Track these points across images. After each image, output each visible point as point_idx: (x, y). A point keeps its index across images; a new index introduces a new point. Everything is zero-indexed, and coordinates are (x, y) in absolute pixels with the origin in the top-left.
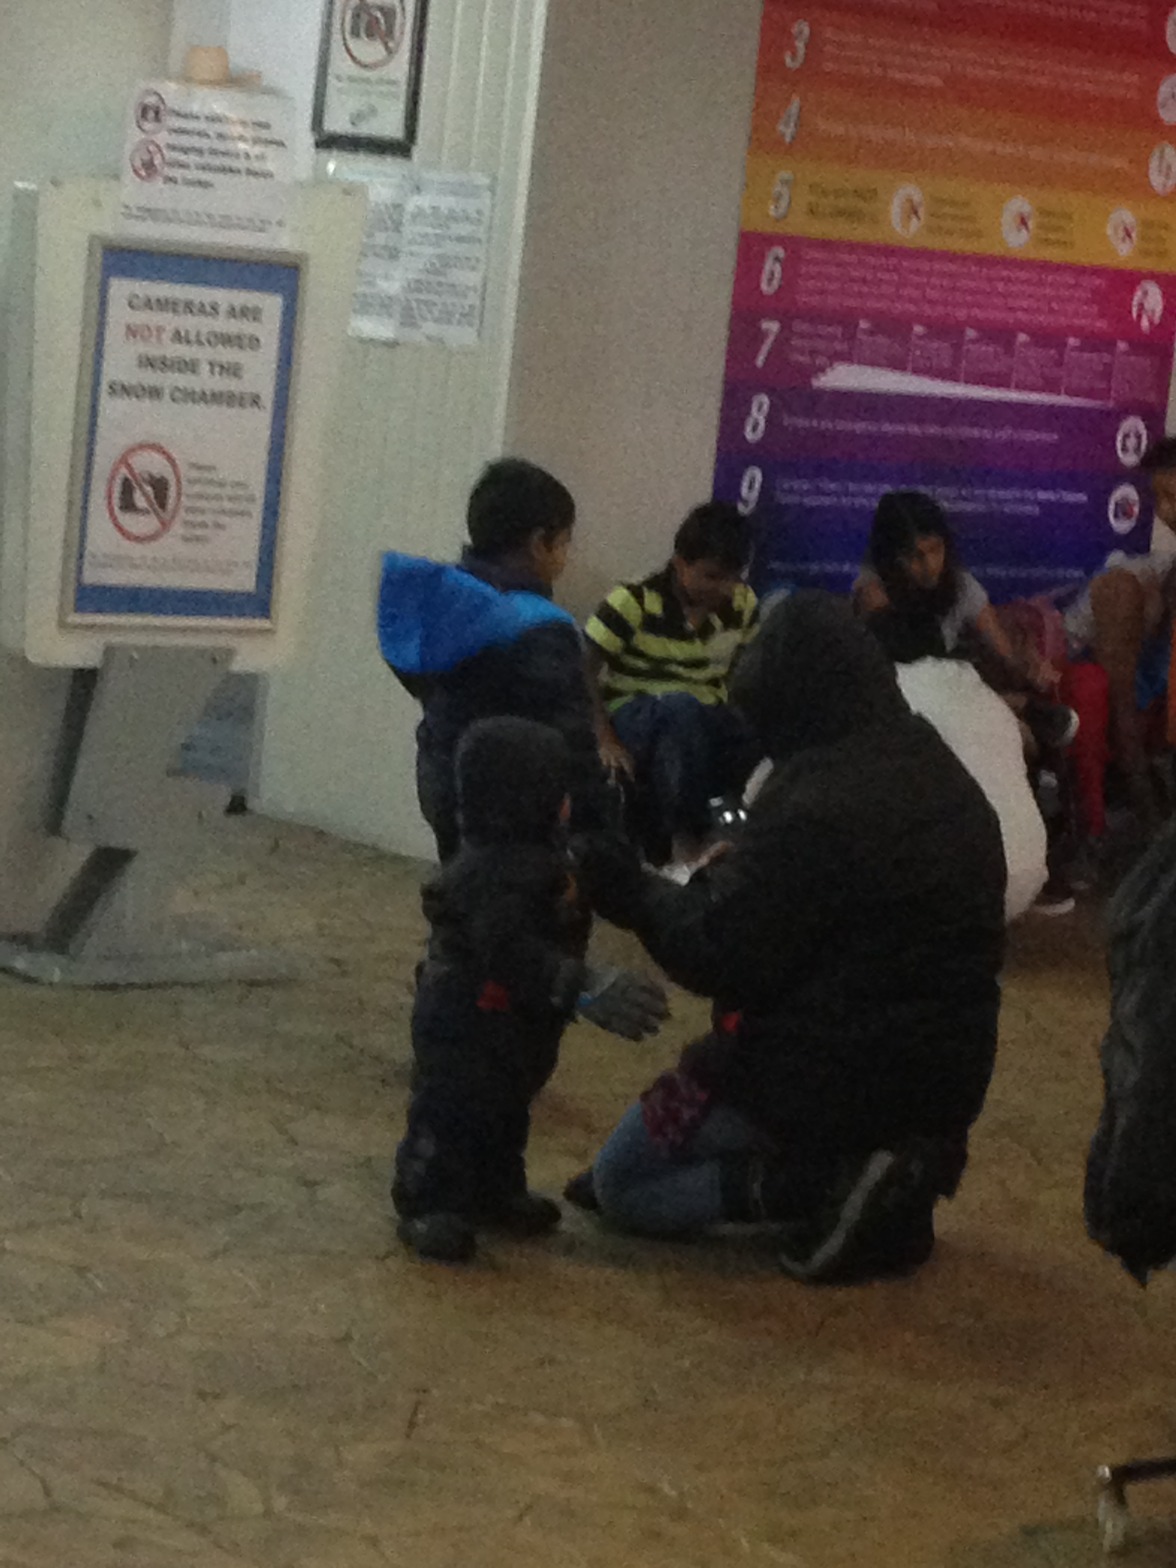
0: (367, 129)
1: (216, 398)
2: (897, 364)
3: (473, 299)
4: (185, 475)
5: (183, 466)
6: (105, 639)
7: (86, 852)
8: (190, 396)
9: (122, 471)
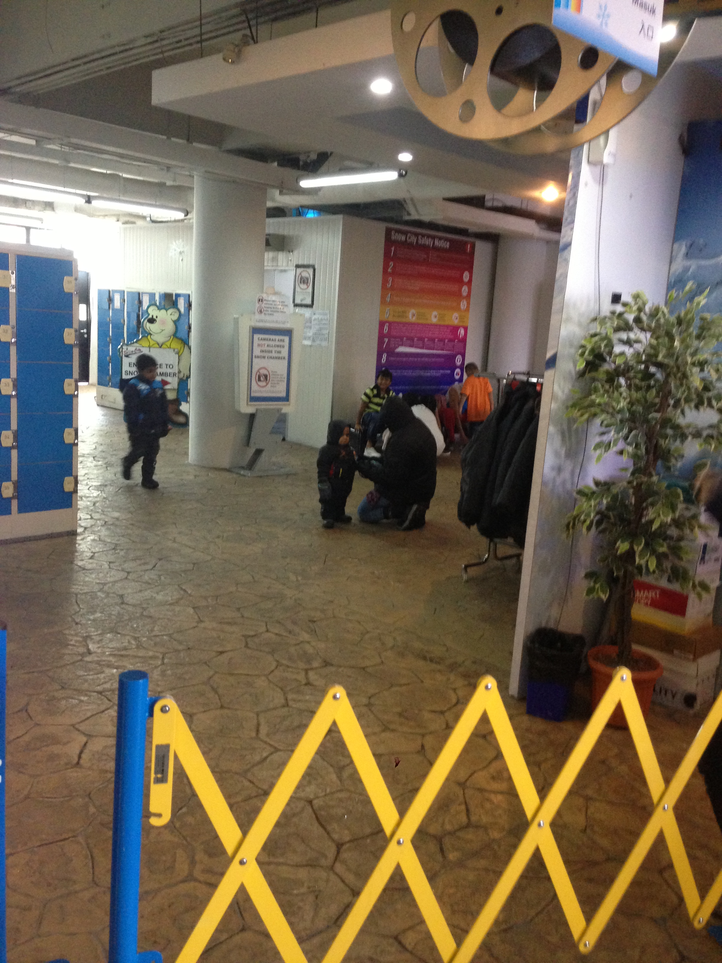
0: (304, 302)
1: (276, 358)
2: (411, 346)
3: (327, 336)
4: (271, 373)
5: (270, 372)
6: (256, 407)
7: (254, 450)
8: (271, 358)
9: (258, 373)
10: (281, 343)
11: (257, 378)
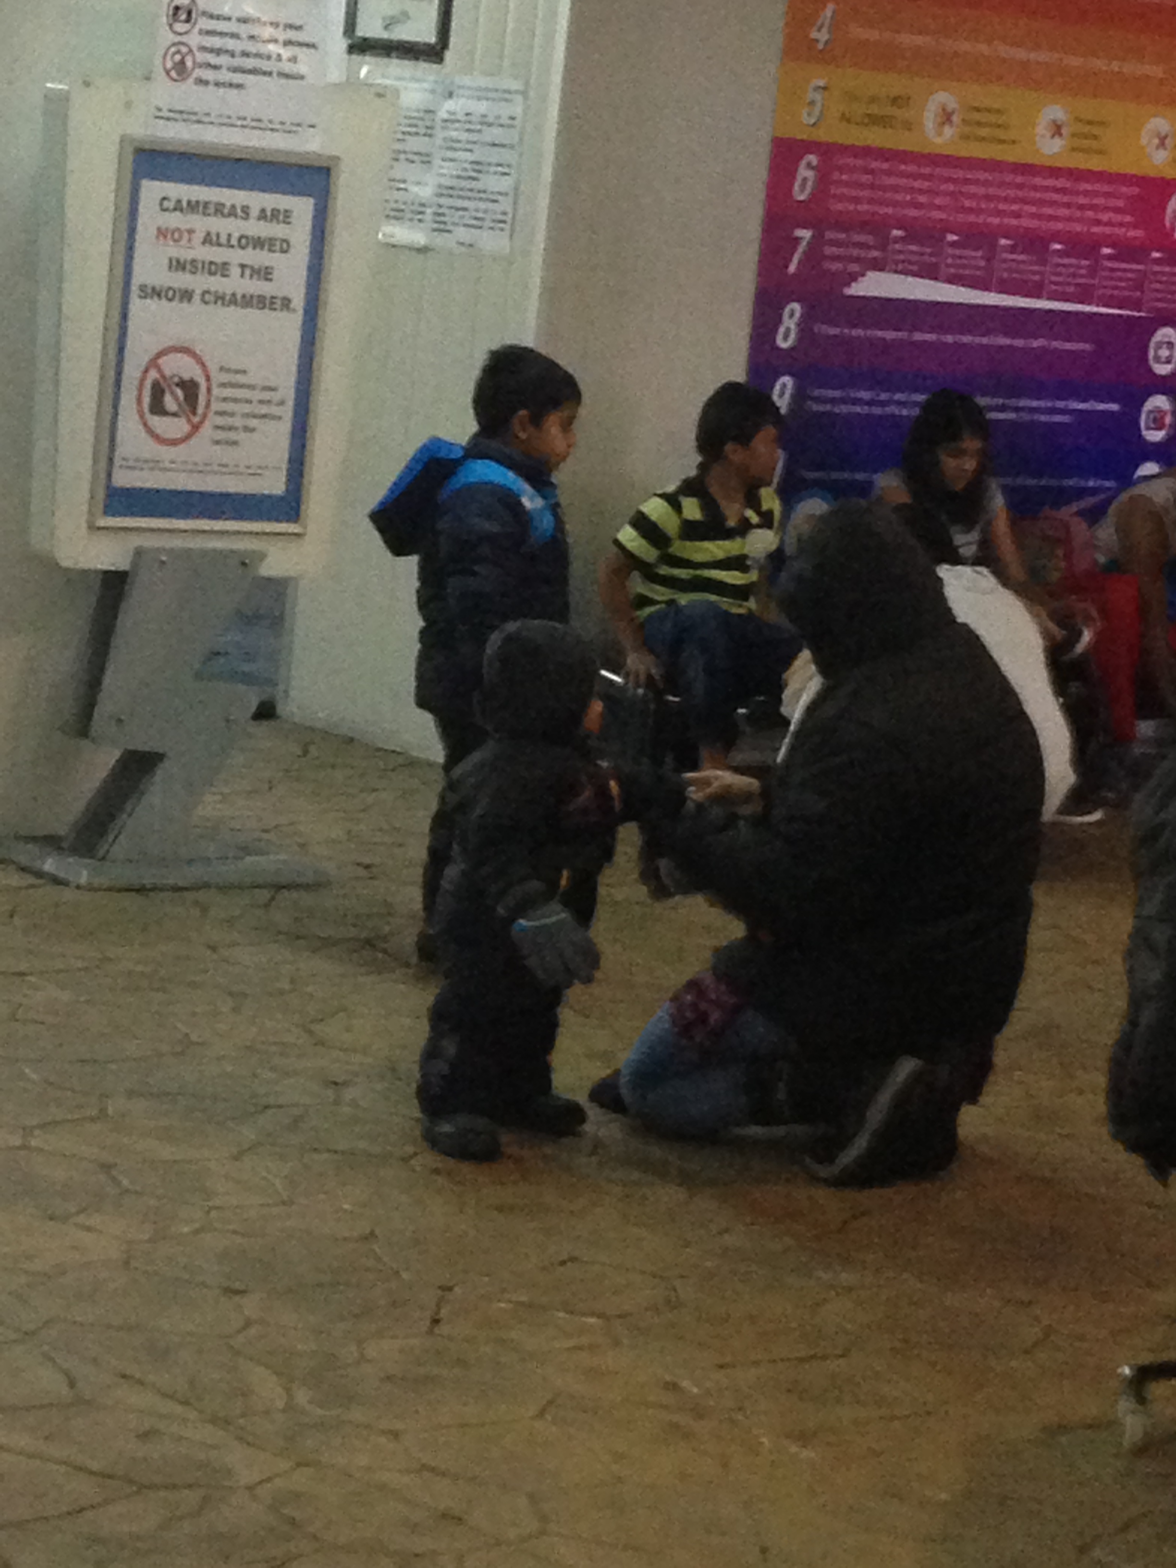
0: (403, 33)
1: (247, 301)
2: (930, 272)
3: (505, 204)
4: (218, 377)
5: (213, 368)
6: (137, 541)
7: (117, 754)
8: (220, 298)
9: (153, 374)
10: (277, 230)
11: (147, 400)
